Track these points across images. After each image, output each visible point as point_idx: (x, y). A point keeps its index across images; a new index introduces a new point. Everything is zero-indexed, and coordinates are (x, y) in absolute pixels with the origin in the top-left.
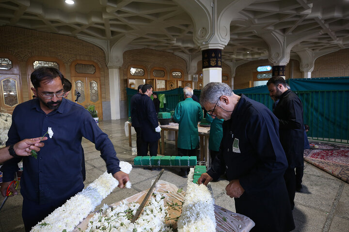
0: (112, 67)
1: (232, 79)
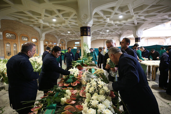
0: (42, 40)
1: (66, 46)
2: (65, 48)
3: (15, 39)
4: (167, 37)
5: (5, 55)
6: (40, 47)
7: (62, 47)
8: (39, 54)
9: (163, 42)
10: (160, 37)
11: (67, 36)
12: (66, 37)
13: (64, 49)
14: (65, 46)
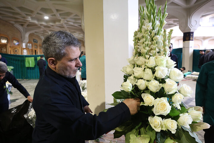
4: (204, 38)
7: (35, 51)
9: (199, 45)
10: (196, 38)
11: (42, 27)
12: (42, 29)
13: (39, 54)
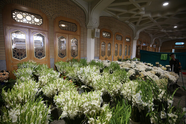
0: (135, 40)
1: (160, 48)
2: (158, 50)
3: (110, 38)
5: (100, 55)
6: (132, 48)
8: (130, 56)
14: (158, 48)
